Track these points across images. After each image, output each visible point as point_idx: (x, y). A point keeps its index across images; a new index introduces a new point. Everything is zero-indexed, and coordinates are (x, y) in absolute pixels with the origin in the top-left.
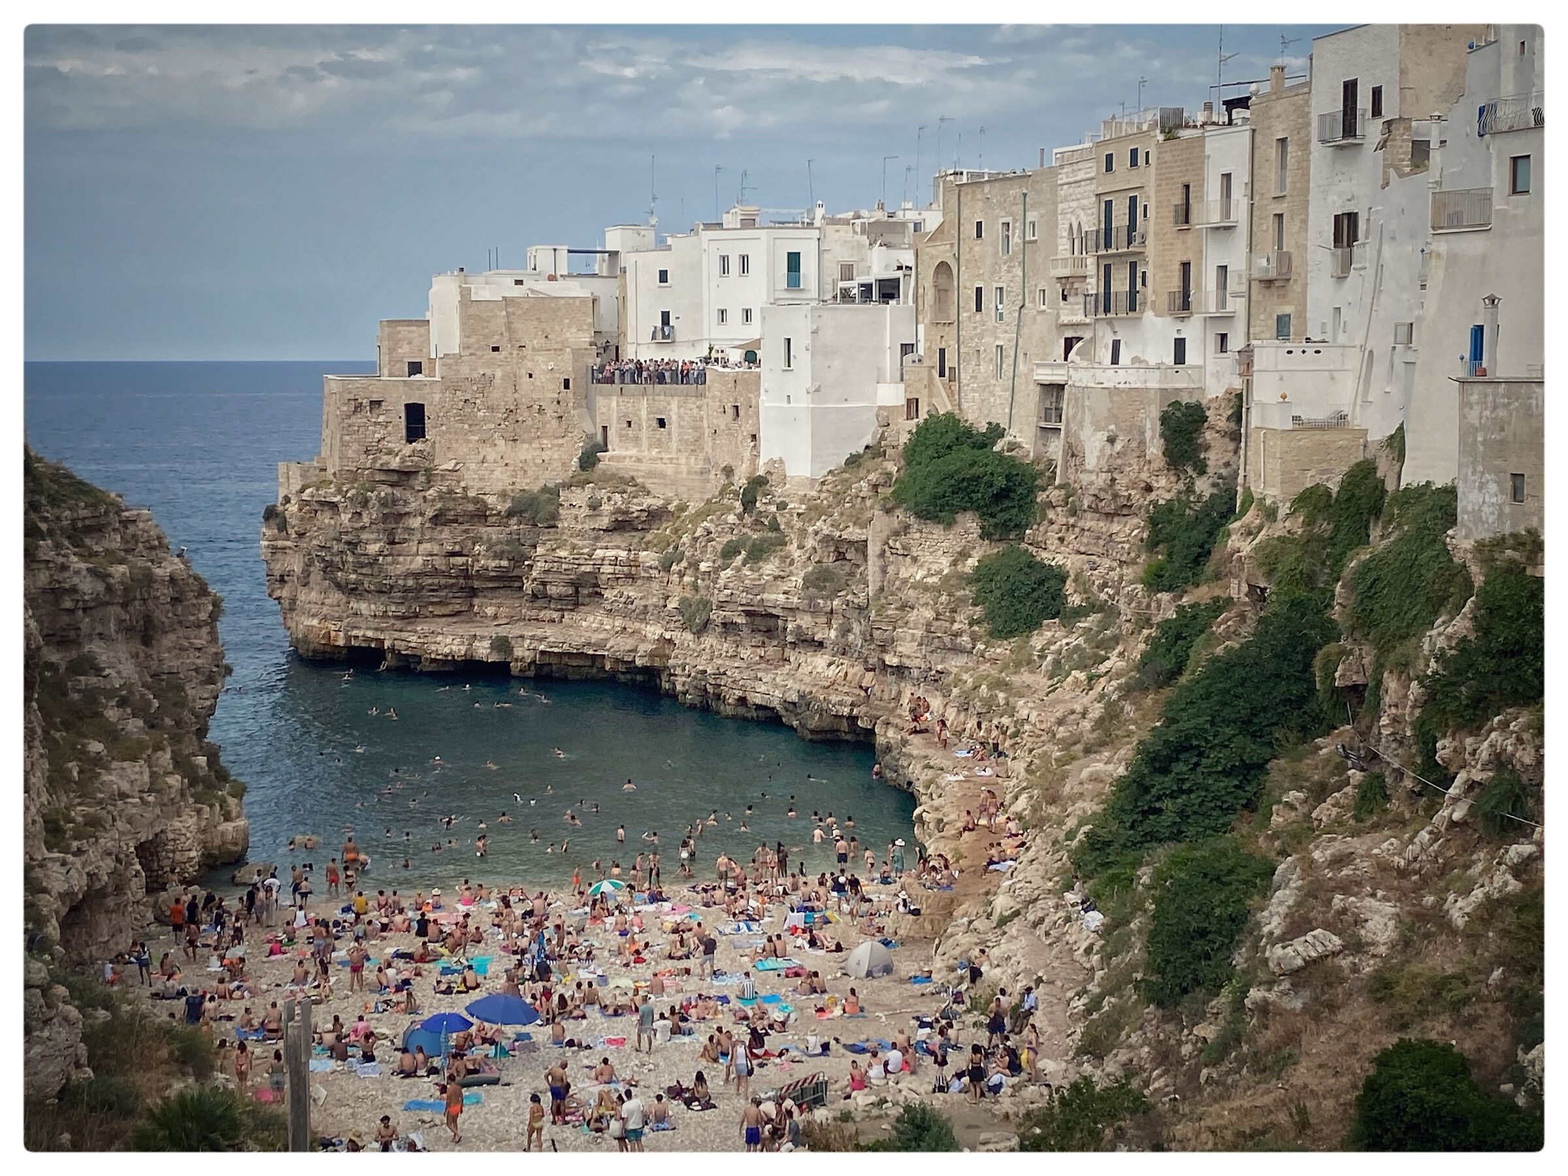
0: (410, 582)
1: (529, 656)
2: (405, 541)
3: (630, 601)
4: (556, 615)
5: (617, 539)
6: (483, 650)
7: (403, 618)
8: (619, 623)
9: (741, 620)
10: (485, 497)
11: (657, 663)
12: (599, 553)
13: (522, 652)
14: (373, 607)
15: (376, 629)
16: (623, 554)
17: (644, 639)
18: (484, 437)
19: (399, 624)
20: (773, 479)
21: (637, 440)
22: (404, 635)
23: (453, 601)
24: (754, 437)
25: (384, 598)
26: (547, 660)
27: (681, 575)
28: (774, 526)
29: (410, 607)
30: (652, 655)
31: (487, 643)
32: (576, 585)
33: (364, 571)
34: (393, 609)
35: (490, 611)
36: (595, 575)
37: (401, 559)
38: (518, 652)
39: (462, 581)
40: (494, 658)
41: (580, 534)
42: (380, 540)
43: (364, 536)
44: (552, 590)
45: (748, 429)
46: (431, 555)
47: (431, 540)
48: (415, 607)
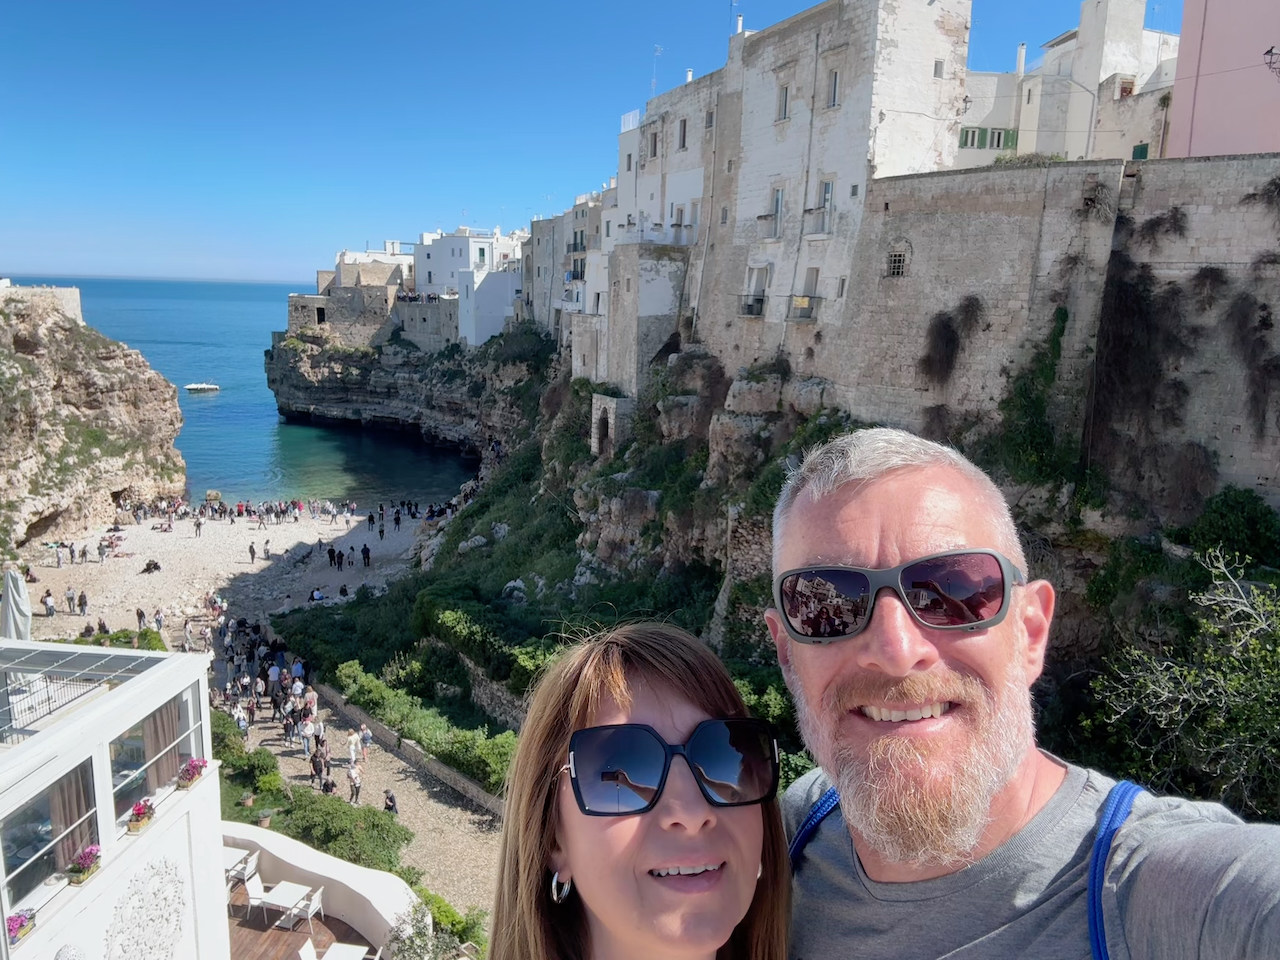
0: (319, 384)
1: (369, 417)
3: (408, 395)
4: (381, 401)
5: (406, 369)
6: (350, 415)
7: (318, 400)
8: (405, 404)
9: (445, 405)
11: (417, 422)
12: (397, 375)
13: (366, 415)
15: (307, 404)
16: (407, 376)
17: (413, 412)
19: (316, 402)
20: (462, 346)
21: (415, 327)
22: (318, 407)
24: (456, 328)
25: (308, 391)
26: (377, 419)
27: (426, 385)
28: (460, 365)
30: (415, 418)
31: (351, 411)
32: (389, 387)
34: (313, 396)
35: (354, 398)
36: (395, 383)
38: (364, 416)
40: (354, 417)
41: (390, 366)
44: (378, 390)
45: (454, 324)
48: (323, 395)
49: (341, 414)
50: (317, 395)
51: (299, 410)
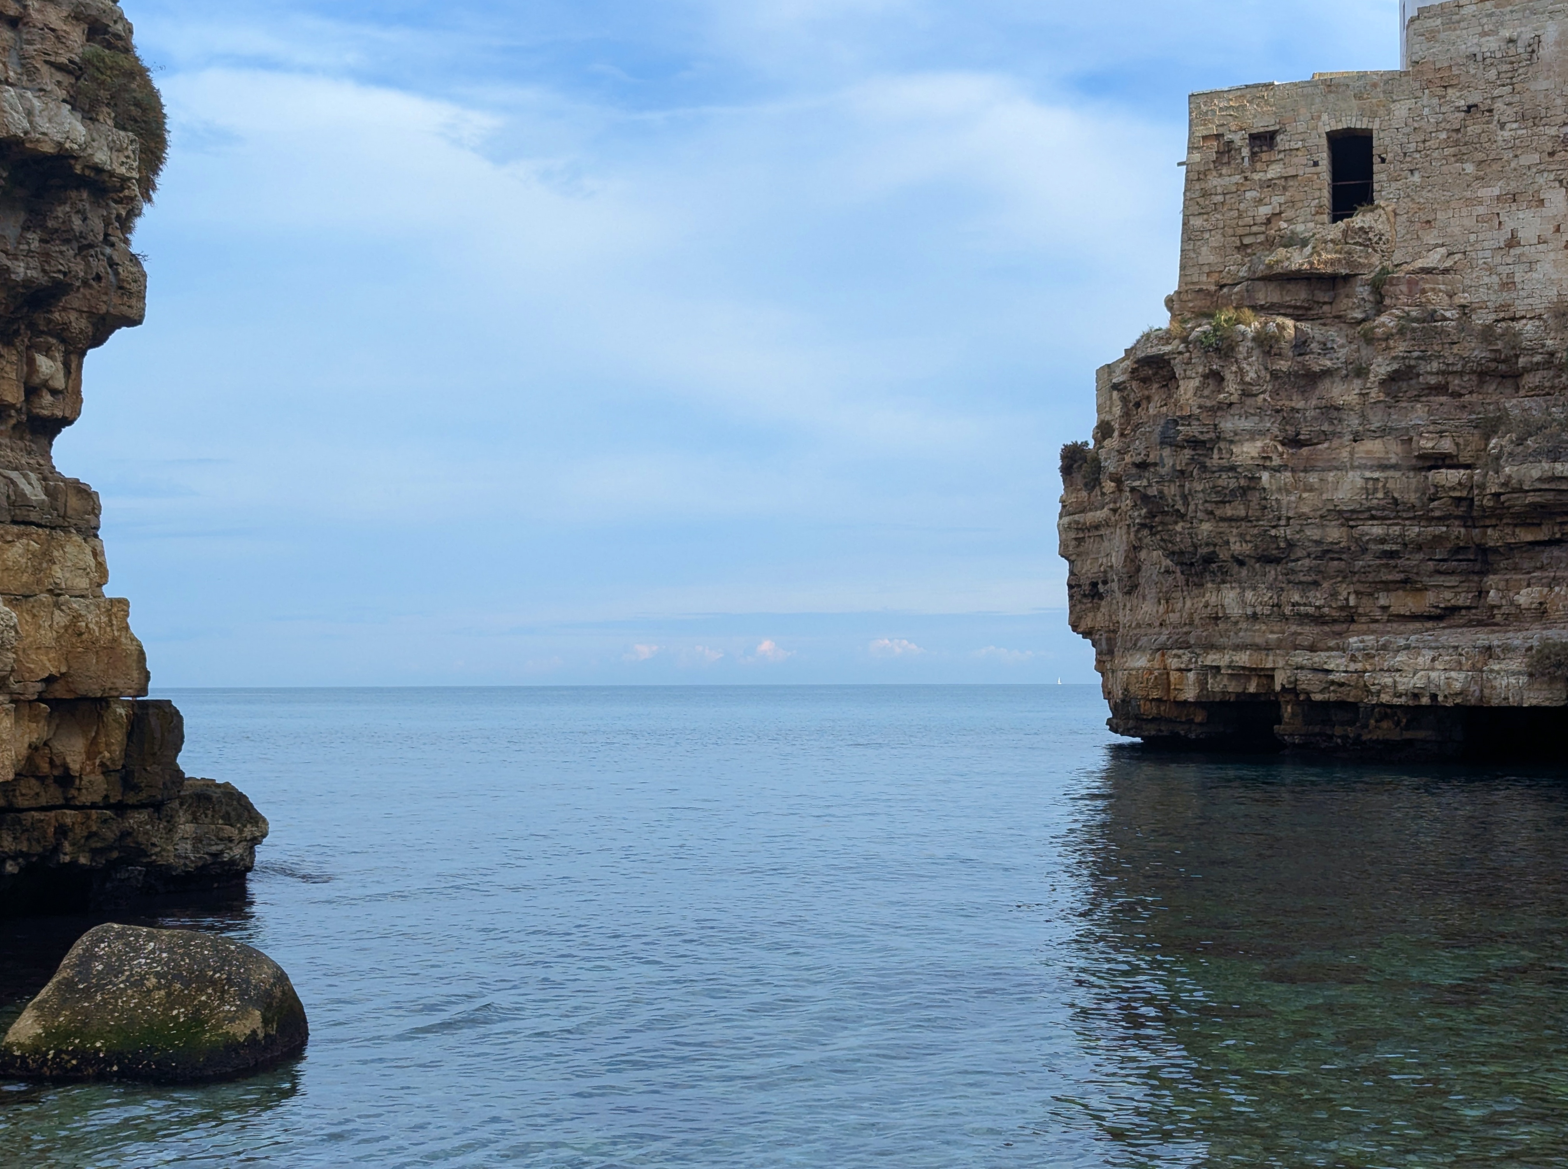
0: (1335, 533)
2: (1326, 436)
7: (1319, 619)
10: (1517, 326)
14: (1249, 595)
15: (1257, 647)
18: (1513, 186)
19: (1309, 632)
22: (1319, 658)
23: (1440, 580)
25: (1272, 572)
29: (1334, 595)
31: (1516, 664)
33: (1229, 511)
34: (1296, 598)
35: (1525, 597)
37: (1313, 478)
39: (1458, 530)
40: (1535, 697)
42: (1263, 433)
43: (1228, 424)
46: (1383, 467)
47: (1383, 432)
48: (1347, 594)
49: (1458, 680)
50: (1318, 598)
51: (1215, 685)
